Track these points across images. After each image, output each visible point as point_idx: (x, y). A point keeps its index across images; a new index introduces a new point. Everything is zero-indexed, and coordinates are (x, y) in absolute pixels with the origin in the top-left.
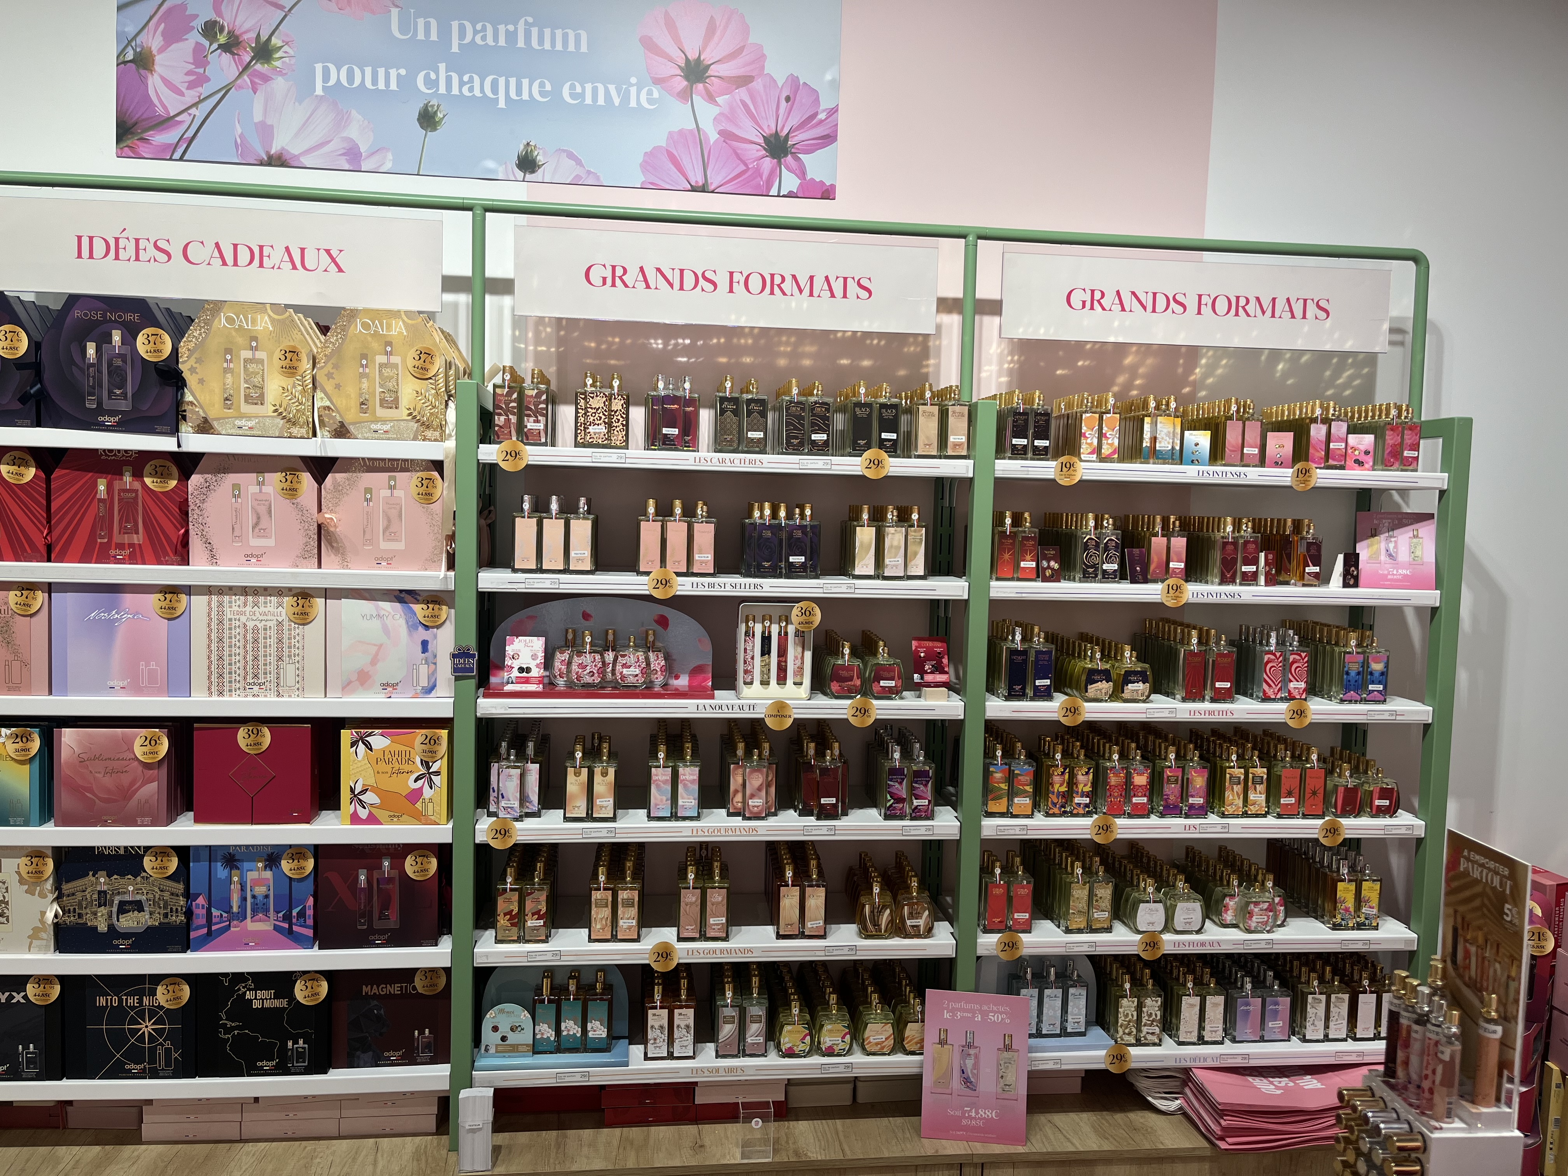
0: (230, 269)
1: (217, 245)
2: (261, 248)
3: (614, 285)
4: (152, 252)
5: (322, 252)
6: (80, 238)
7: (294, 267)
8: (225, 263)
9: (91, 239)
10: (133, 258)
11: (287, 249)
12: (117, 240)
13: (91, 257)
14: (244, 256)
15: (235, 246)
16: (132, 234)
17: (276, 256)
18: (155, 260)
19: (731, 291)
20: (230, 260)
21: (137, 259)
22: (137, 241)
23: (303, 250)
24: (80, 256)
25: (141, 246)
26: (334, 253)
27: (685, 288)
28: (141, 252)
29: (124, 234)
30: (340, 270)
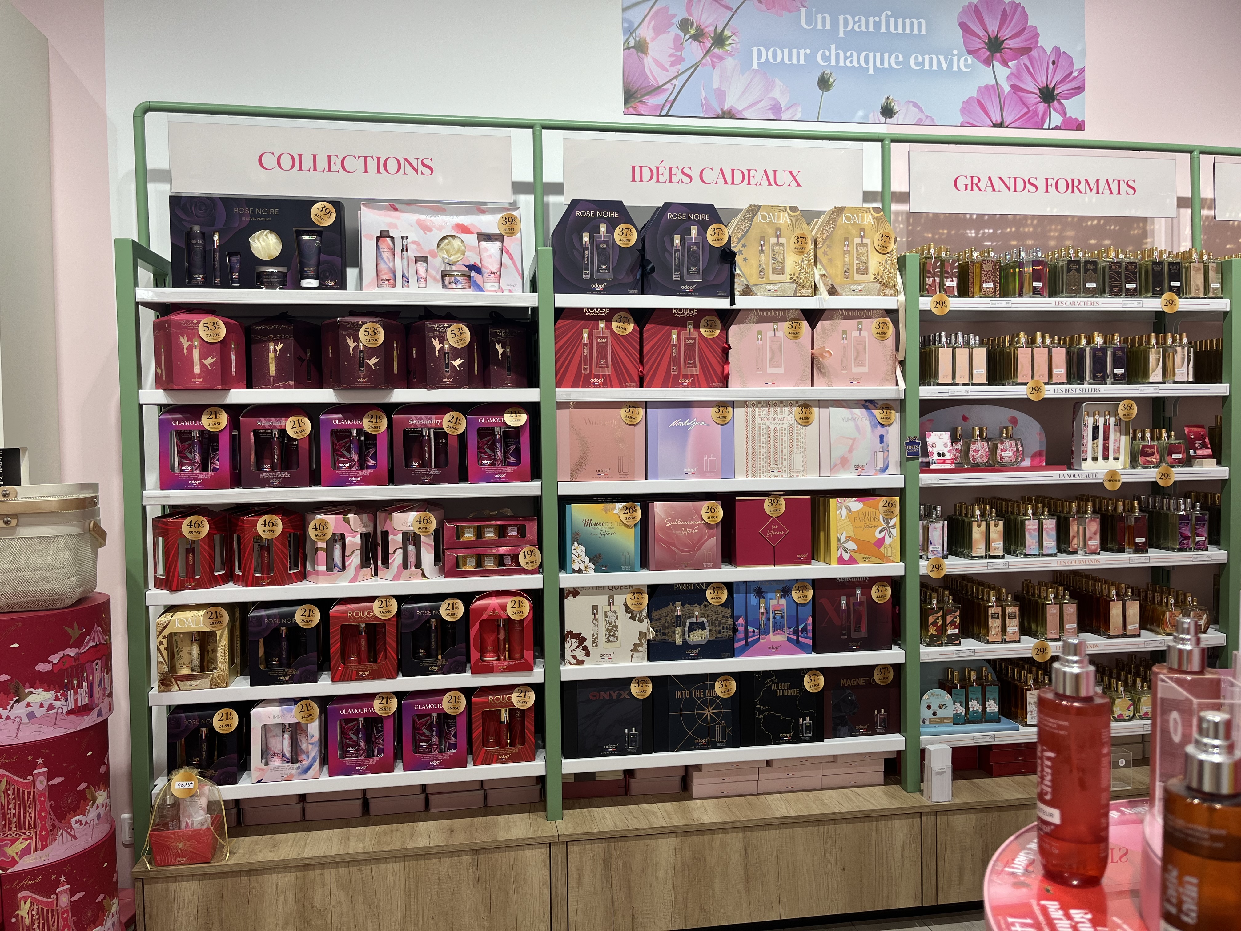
0: (730, 186)
1: (721, 170)
2: (749, 171)
3: (972, 190)
4: (680, 176)
5: (787, 173)
6: (634, 167)
7: (770, 184)
8: (726, 183)
9: (641, 167)
10: (668, 180)
11: (765, 171)
12: (658, 168)
13: (641, 180)
14: (738, 177)
15: (733, 170)
16: (667, 164)
17: (758, 176)
18: (682, 182)
19: (1047, 191)
20: (729, 180)
21: (671, 181)
22: (671, 168)
23: (775, 172)
24: (634, 180)
25: (673, 172)
26: (795, 173)
27: (1017, 190)
28: (673, 176)
29: (662, 164)
30: (799, 185)
